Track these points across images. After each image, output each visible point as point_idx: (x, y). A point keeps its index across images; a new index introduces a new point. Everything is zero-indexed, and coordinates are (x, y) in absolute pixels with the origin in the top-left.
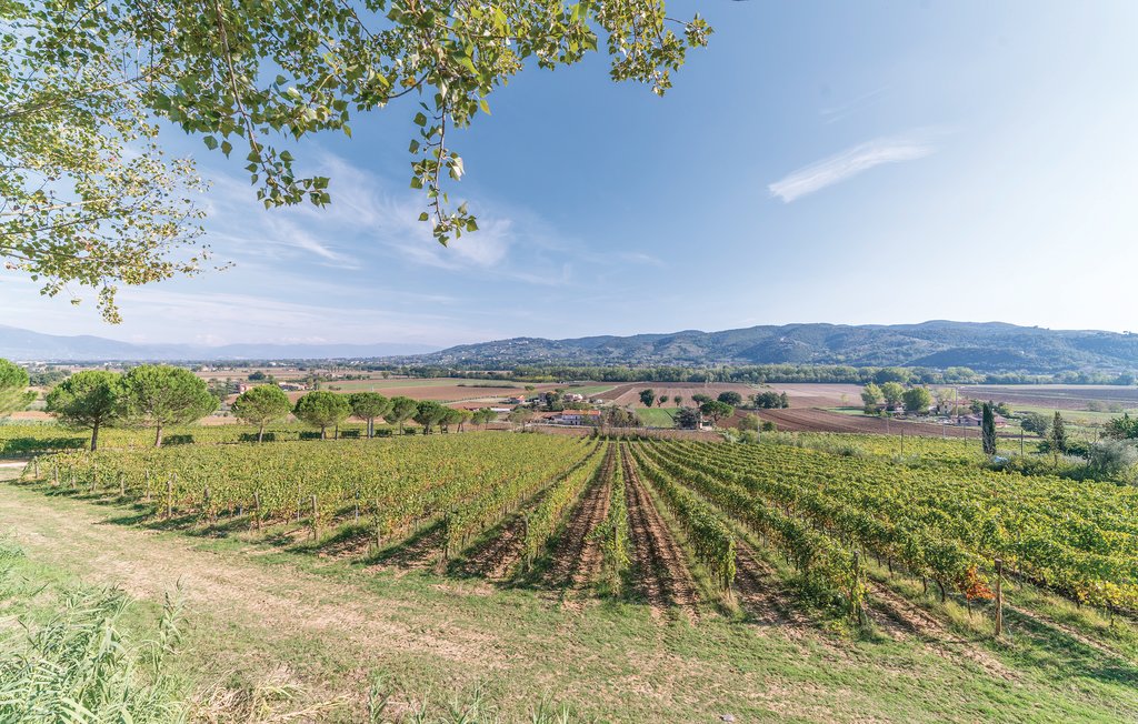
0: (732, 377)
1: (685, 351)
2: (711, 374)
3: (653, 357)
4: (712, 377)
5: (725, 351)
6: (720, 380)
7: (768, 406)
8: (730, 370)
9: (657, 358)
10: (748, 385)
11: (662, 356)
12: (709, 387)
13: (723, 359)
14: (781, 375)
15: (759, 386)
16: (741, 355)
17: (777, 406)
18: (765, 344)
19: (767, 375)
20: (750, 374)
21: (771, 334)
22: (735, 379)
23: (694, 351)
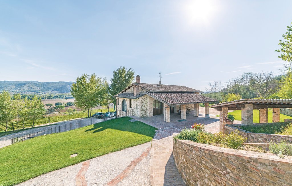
0: (54, 97)
1: (31, 88)
2: (46, 97)
3: (15, 90)
4: (47, 97)
5: (49, 89)
6: (50, 98)
7: (70, 105)
8: (53, 95)
9: (18, 90)
10: (60, 99)
11: (20, 90)
12: (47, 101)
13: (48, 91)
14: (69, 96)
15: (63, 100)
16: (54, 90)
17: (72, 105)
18: (63, 87)
19: (66, 96)
20: (60, 96)
21: (64, 84)
22: (55, 98)
23: (36, 88)
